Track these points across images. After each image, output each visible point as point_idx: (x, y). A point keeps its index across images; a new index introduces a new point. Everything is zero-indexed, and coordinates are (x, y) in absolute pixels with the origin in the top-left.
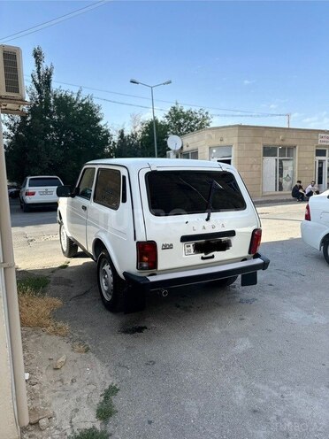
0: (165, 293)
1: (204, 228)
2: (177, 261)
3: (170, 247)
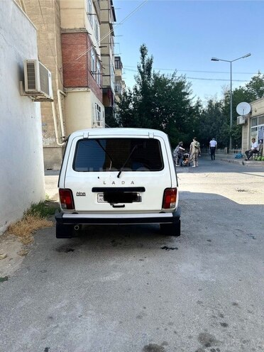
0: (77, 228)
1: (114, 183)
2: (91, 206)
3: (84, 194)
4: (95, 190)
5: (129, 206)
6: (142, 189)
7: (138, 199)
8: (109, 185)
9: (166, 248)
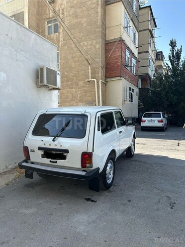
1: (50, 145)
3: (34, 151)
4: (40, 148)
5: (60, 162)
6: (67, 151)
7: (64, 158)
8: (47, 146)
9: (89, 199)
